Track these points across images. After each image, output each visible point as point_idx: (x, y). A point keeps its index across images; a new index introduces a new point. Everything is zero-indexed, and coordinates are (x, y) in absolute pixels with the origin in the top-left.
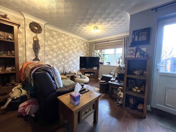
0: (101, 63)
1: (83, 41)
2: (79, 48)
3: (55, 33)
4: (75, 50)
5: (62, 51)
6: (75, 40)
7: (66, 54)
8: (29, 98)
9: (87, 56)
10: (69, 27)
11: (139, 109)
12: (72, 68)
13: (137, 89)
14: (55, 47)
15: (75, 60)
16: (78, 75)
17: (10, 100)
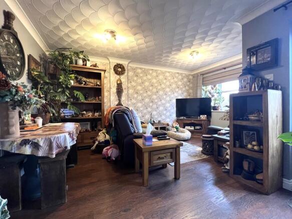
0: (215, 108)
1: (181, 74)
2: (174, 86)
3: (139, 71)
4: (168, 90)
5: (149, 93)
6: (168, 74)
7: (155, 97)
8: (111, 143)
9: (188, 97)
10: (164, 55)
11: (259, 180)
12: (163, 117)
13: (254, 146)
14: (139, 88)
15: (168, 105)
16: (173, 127)
17: (97, 143)
